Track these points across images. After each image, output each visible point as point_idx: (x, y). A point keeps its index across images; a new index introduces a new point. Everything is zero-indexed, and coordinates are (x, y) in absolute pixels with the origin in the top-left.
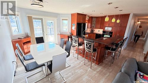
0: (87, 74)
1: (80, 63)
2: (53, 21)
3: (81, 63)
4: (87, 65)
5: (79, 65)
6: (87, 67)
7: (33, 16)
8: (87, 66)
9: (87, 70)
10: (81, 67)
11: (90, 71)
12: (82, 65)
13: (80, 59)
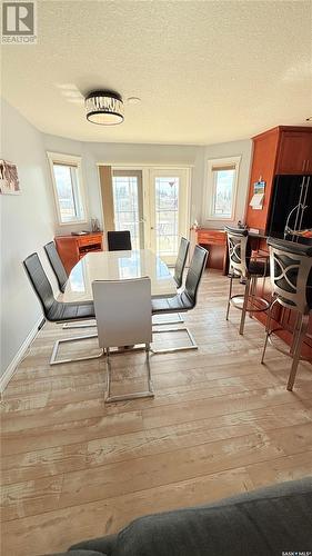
0: (258, 405)
1: (246, 351)
2: (177, 179)
3: (251, 352)
4: (275, 369)
5: (236, 355)
6: (272, 377)
7: (115, 166)
8: (274, 373)
9: (264, 391)
10: (240, 366)
11: (277, 397)
12: (250, 363)
13: (250, 336)
